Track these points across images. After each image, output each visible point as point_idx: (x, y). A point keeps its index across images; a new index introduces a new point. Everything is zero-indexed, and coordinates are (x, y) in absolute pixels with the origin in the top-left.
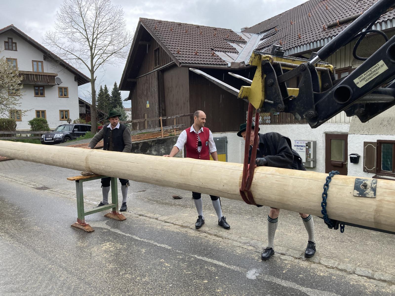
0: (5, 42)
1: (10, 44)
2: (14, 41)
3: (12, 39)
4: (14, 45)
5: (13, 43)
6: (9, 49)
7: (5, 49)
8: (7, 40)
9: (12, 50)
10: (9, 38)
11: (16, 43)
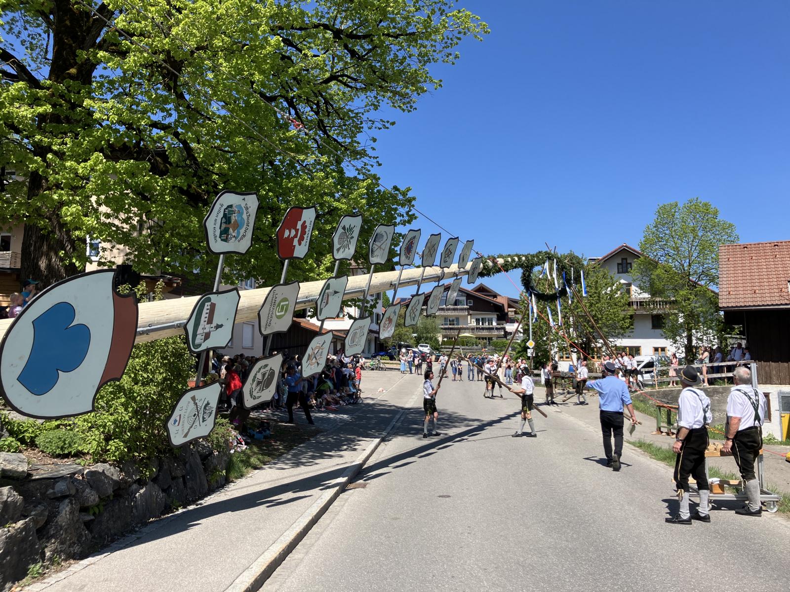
0: (618, 264)
1: (624, 265)
2: (628, 261)
3: (626, 259)
4: (629, 266)
5: (627, 264)
6: (623, 272)
7: (618, 273)
8: (620, 262)
9: (627, 272)
10: (623, 259)
11: (631, 264)
